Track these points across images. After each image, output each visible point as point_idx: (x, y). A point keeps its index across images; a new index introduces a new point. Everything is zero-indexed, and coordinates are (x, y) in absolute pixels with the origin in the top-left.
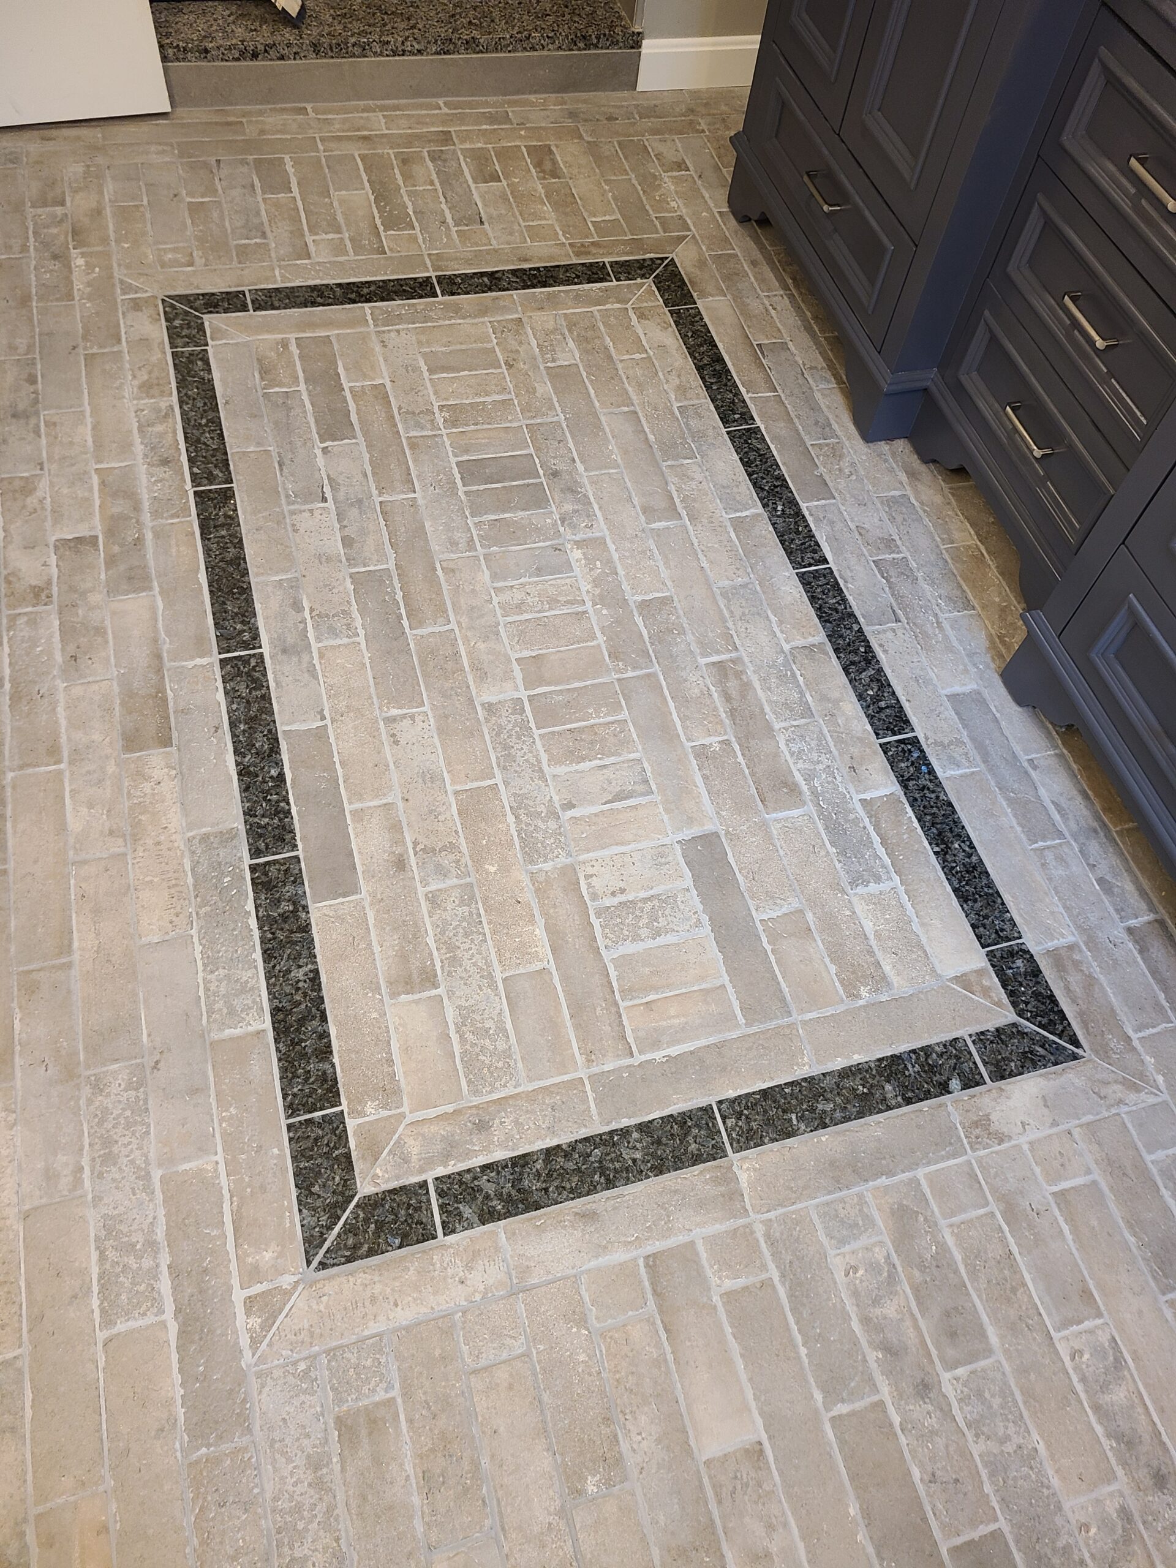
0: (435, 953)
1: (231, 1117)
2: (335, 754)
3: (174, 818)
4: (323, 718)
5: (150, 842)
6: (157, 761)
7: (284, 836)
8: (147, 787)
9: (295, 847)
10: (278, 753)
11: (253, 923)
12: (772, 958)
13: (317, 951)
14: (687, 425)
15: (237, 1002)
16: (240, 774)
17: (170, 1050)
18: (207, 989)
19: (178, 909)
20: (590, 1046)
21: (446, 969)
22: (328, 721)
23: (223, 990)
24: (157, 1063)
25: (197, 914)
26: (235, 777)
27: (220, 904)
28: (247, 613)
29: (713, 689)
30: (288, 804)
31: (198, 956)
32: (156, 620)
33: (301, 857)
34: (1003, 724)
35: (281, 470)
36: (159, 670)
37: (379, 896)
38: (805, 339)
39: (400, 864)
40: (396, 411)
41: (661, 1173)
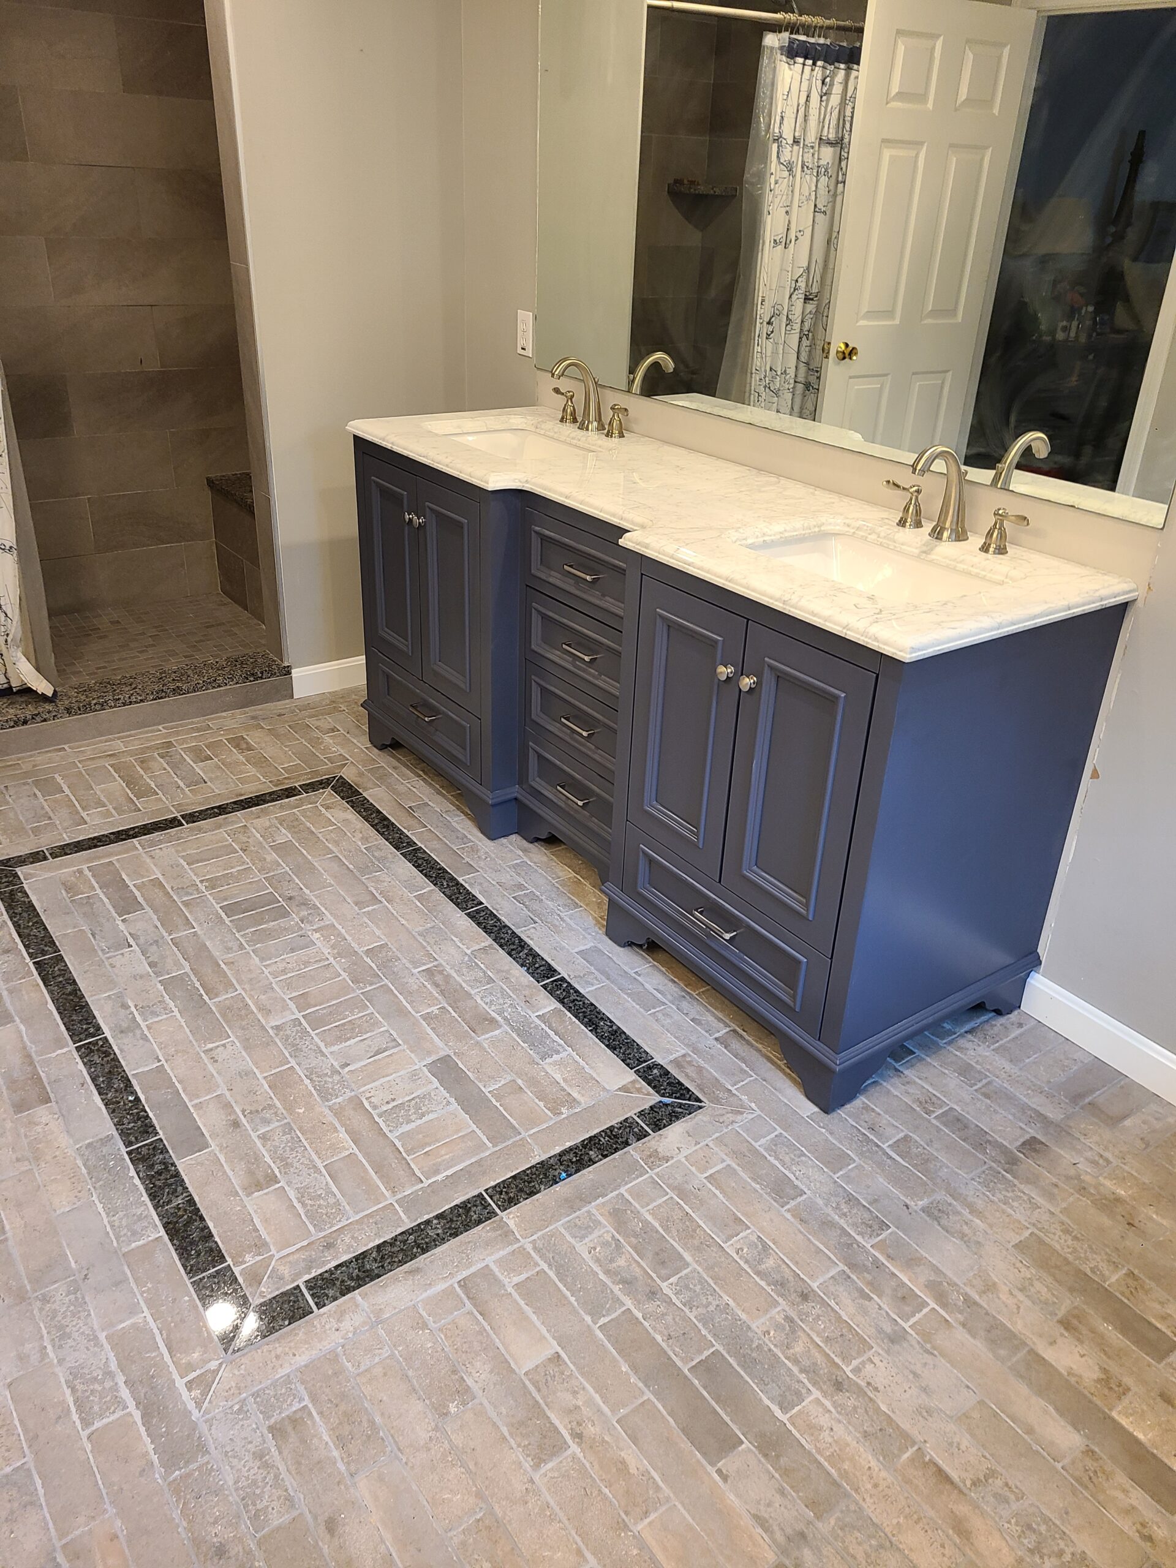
0: (273, 1165)
1: (149, 1289)
2: (173, 1078)
3: (64, 1140)
4: (159, 1061)
5: (49, 1158)
6: (42, 1113)
7: (148, 1129)
8: (39, 1129)
9: (157, 1133)
10: (131, 1086)
11: (137, 1181)
12: (501, 1109)
13: (188, 1185)
14: (373, 856)
15: (137, 1227)
16: (106, 1105)
17: (93, 1266)
18: (112, 1226)
19: (80, 1189)
20: (392, 1185)
21: (283, 1171)
22: (163, 1062)
23: (124, 1223)
24: (86, 1275)
25: (94, 1187)
26: (103, 1108)
27: (111, 1178)
28: (89, 1018)
29: (426, 983)
30: (146, 1112)
31: (101, 1210)
32: (22, 1037)
33: (163, 1138)
34: (614, 959)
35: (94, 938)
36: (31, 1063)
37: (225, 1145)
38: (439, 798)
39: (236, 1124)
40: (170, 890)
41: (457, 1236)
